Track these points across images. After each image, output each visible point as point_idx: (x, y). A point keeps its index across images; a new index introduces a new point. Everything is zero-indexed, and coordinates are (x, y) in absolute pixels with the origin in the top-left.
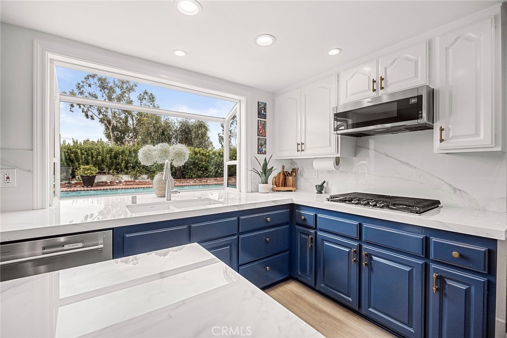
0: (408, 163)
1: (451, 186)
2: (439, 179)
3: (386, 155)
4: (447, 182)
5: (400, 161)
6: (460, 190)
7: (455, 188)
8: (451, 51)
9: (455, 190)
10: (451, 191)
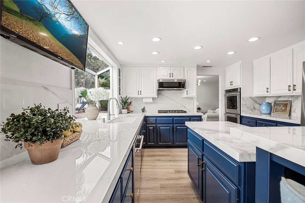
2: (181, 104)
3: (167, 97)
8: (188, 72)
9: (184, 107)
10: (183, 107)
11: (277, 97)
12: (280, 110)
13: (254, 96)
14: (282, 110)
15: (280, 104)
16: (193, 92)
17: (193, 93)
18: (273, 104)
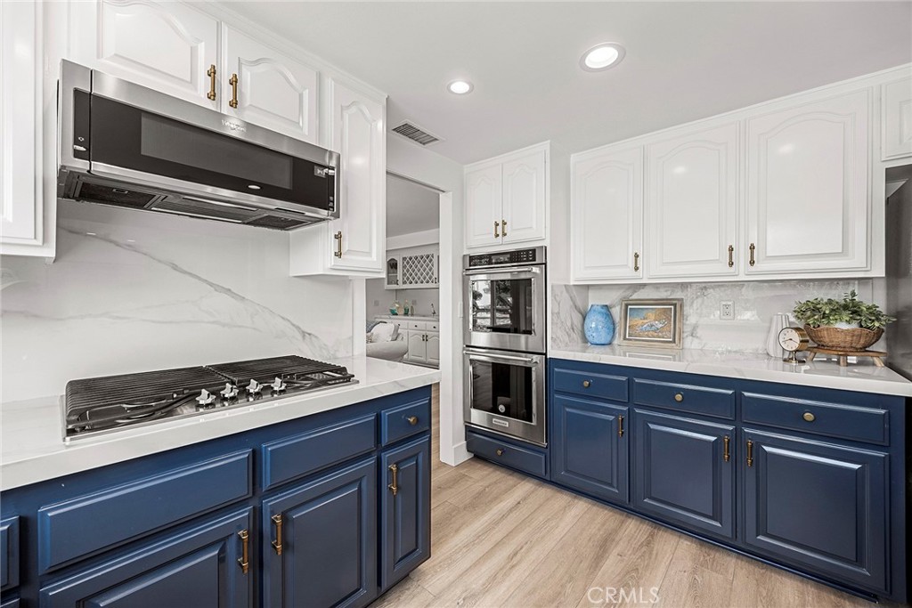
0: (230, 290)
1: (298, 328)
2: (283, 318)
3: (175, 267)
4: (295, 323)
5: (211, 284)
6: (310, 334)
7: (303, 332)
9: (304, 334)
10: (299, 337)
11: (628, 289)
12: (648, 328)
13: (572, 283)
14: (655, 331)
15: (645, 312)
16: (371, 248)
17: (369, 254)
18: (617, 312)
